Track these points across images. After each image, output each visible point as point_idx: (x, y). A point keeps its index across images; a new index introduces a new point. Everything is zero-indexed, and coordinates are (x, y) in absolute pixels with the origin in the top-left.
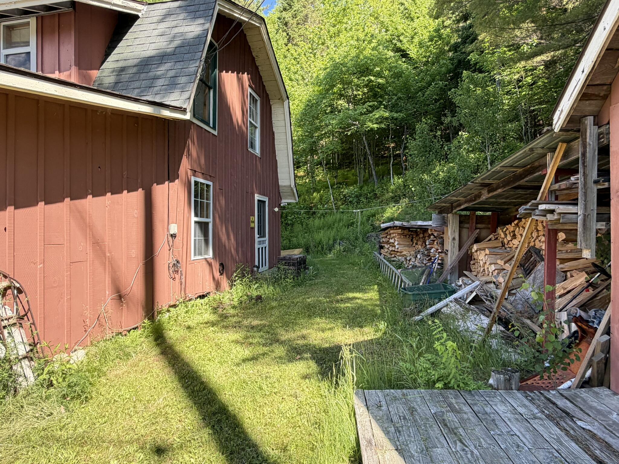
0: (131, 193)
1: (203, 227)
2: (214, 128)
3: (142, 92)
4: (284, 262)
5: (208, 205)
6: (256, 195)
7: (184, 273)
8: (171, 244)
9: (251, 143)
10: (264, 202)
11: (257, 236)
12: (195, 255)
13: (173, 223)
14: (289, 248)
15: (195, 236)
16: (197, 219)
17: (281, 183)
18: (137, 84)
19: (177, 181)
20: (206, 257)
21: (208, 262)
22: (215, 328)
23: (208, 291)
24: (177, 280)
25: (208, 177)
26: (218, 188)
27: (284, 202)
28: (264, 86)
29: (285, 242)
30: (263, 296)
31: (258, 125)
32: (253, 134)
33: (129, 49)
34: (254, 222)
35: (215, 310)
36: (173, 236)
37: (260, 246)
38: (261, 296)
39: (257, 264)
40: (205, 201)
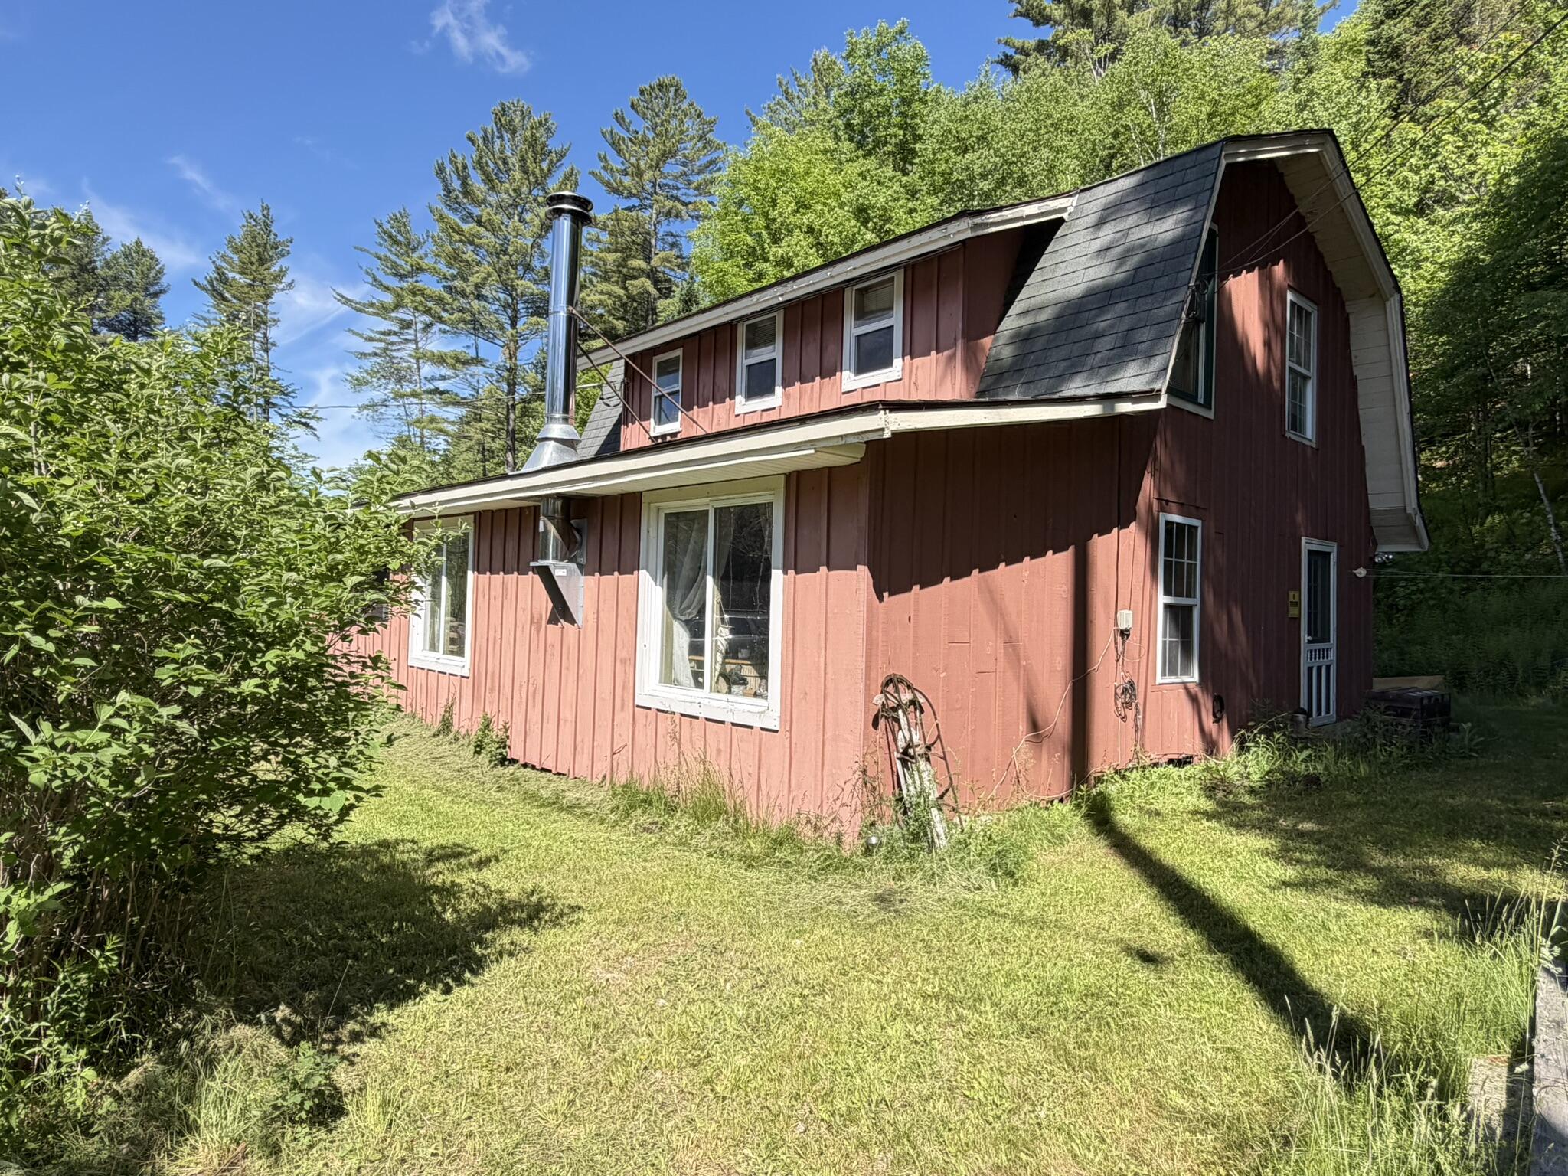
0: (1059, 555)
1: (1178, 616)
2: (1207, 405)
3: (1073, 366)
4: (1383, 706)
5: (1192, 568)
6: (1304, 539)
7: (1141, 708)
8: (1120, 649)
9: (1294, 417)
10: (1327, 555)
11: (1305, 637)
12: (1164, 674)
13: (1124, 608)
14: (1400, 674)
15: (1165, 636)
16: (1169, 600)
17: (1374, 504)
18: (1063, 352)
19: (1133, 525)
20: (1186, 679)
21: (1187, 690)
22: (1213, 824)
23: (1189, 753)
24: (1130, 722)
25: (1193, 510)
26: (1212, 531)
27: (1386, 551)
28: (1328, 275)
29: (1385, 656)
30: (1323, 779)
31: (1312, 372)
32: (1298, 395)
33: (1048, 287)
34: (1297, 604)
35: (1210, 790)
36: (1124, 634)
37: (1315, 663)
38: (1318, 779)
39: (1304, 703)
40: (1186, 561)
